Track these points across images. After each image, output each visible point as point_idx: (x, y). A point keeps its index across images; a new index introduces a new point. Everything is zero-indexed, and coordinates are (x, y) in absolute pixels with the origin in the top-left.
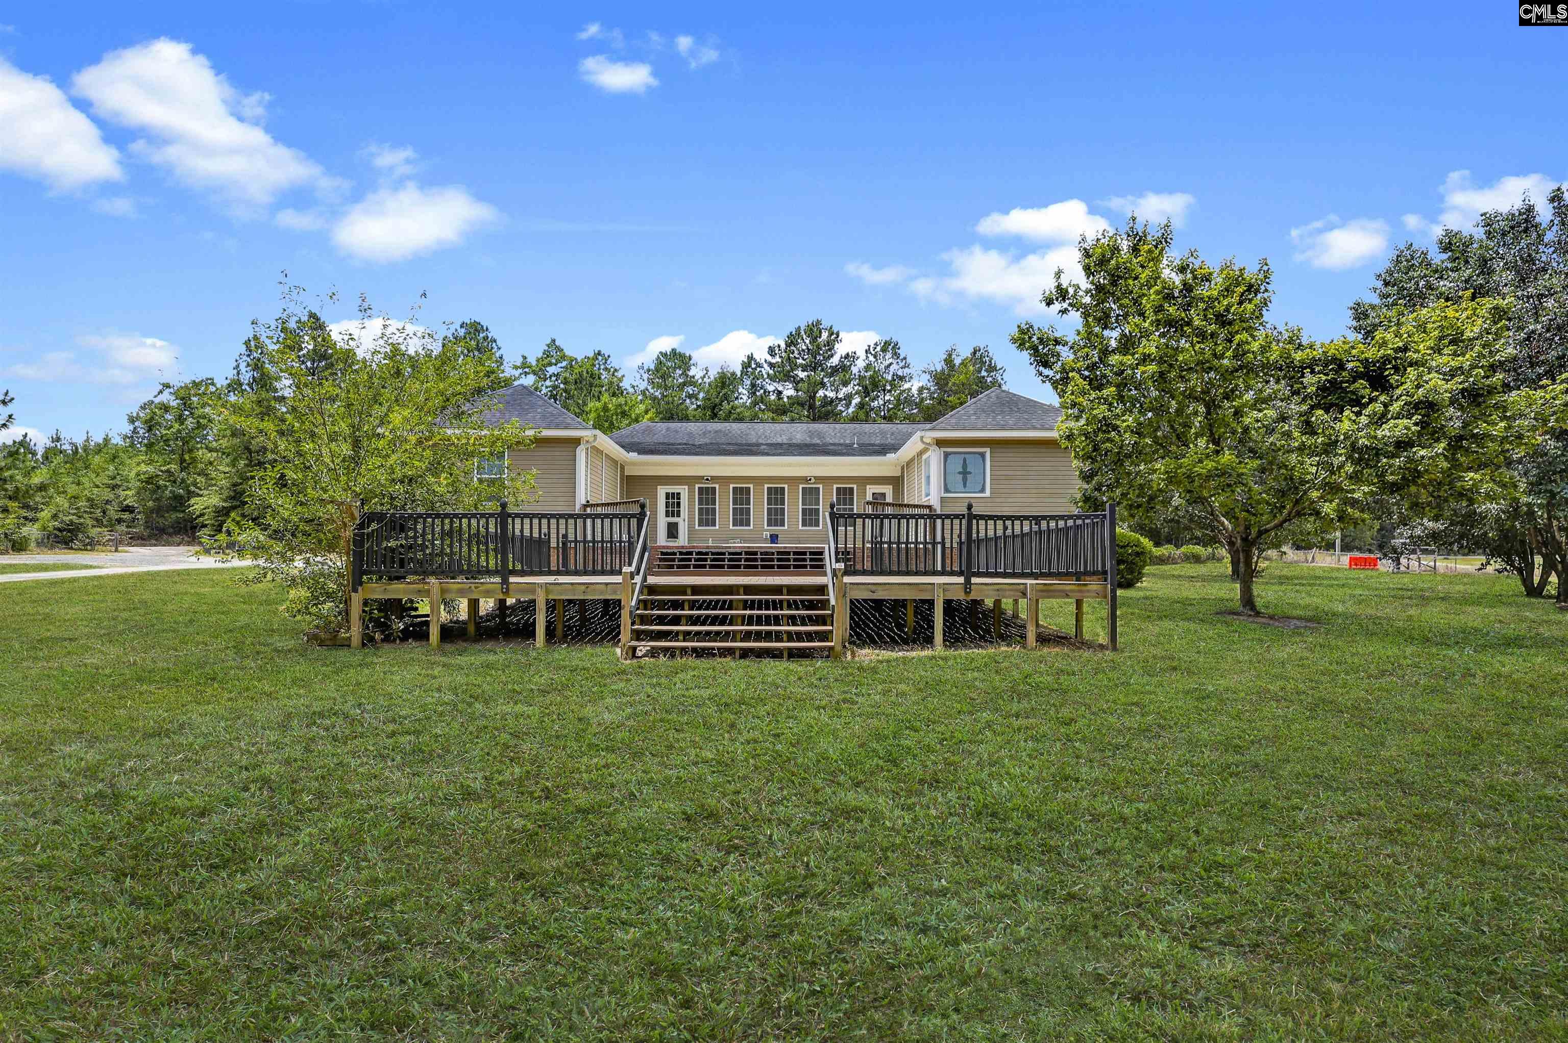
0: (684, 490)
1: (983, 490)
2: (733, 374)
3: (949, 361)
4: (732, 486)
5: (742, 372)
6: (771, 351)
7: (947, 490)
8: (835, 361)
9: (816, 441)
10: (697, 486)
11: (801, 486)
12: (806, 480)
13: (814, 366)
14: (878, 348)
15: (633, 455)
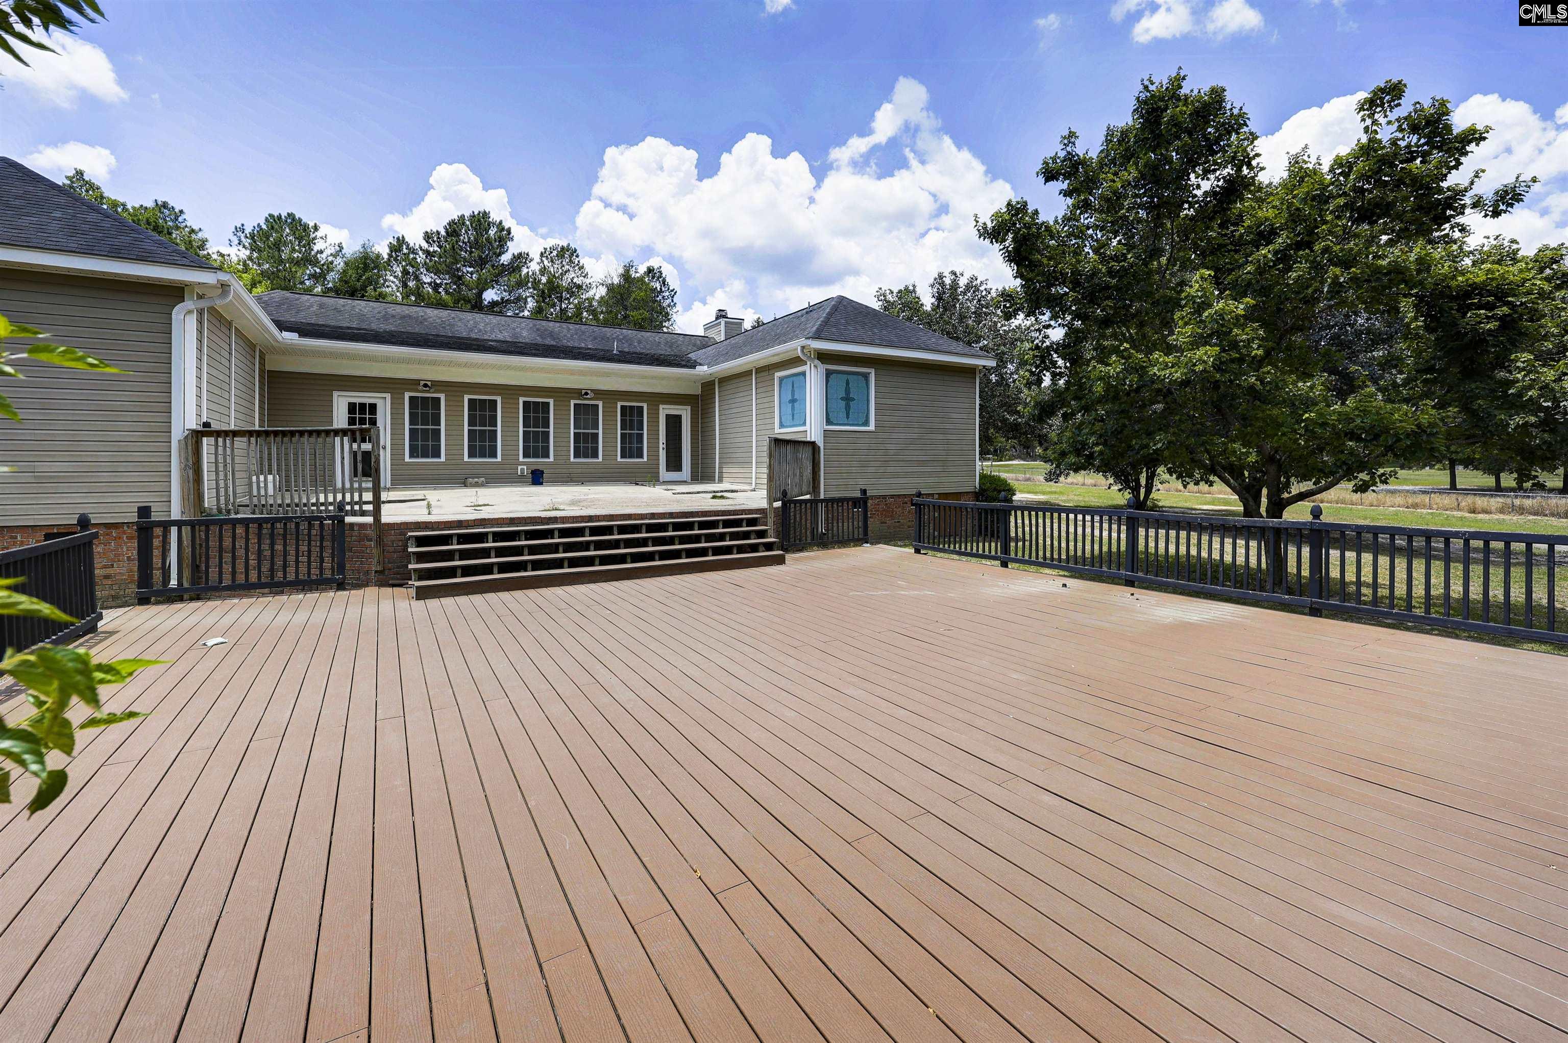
0: (384, 404)
1: (866, 423)
2: (378, 256)
3: (626, 276)
4: (466, 398)
5: (390, 256)
6: (428, 237)
7: (829, 422)
8: (505, 258)
9: (549, 341)
10: (407, 395)
11: (572, 402)
12: (579, 393)
13: (481, 263)
14: (555, 253)
15: (290, 337)
